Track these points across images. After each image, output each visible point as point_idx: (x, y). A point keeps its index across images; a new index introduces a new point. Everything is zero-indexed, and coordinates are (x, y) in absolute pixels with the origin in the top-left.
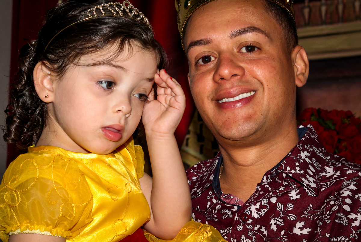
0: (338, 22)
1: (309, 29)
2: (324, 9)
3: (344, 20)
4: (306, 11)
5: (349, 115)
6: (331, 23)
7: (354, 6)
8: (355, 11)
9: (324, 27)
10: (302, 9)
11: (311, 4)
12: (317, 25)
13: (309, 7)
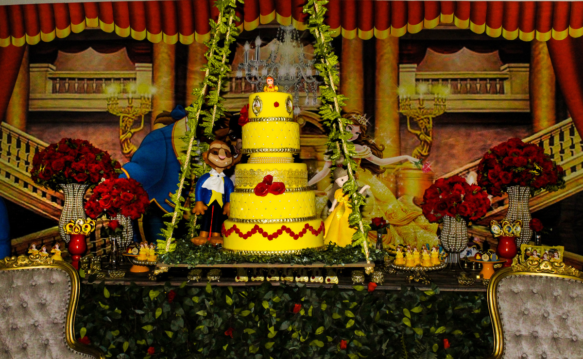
0: (84, 93)
1: (68, 94)
2: (76, 85)
3: (88, 92)
4: (67, 85)
5: (86, 142)
6: (80, 93)
7: (93, 86)
8: (93, 89)
9: (76, 94)
10: (65, 83)
11: (70, 82)
12: (73, 93)
13: (68, 82)
